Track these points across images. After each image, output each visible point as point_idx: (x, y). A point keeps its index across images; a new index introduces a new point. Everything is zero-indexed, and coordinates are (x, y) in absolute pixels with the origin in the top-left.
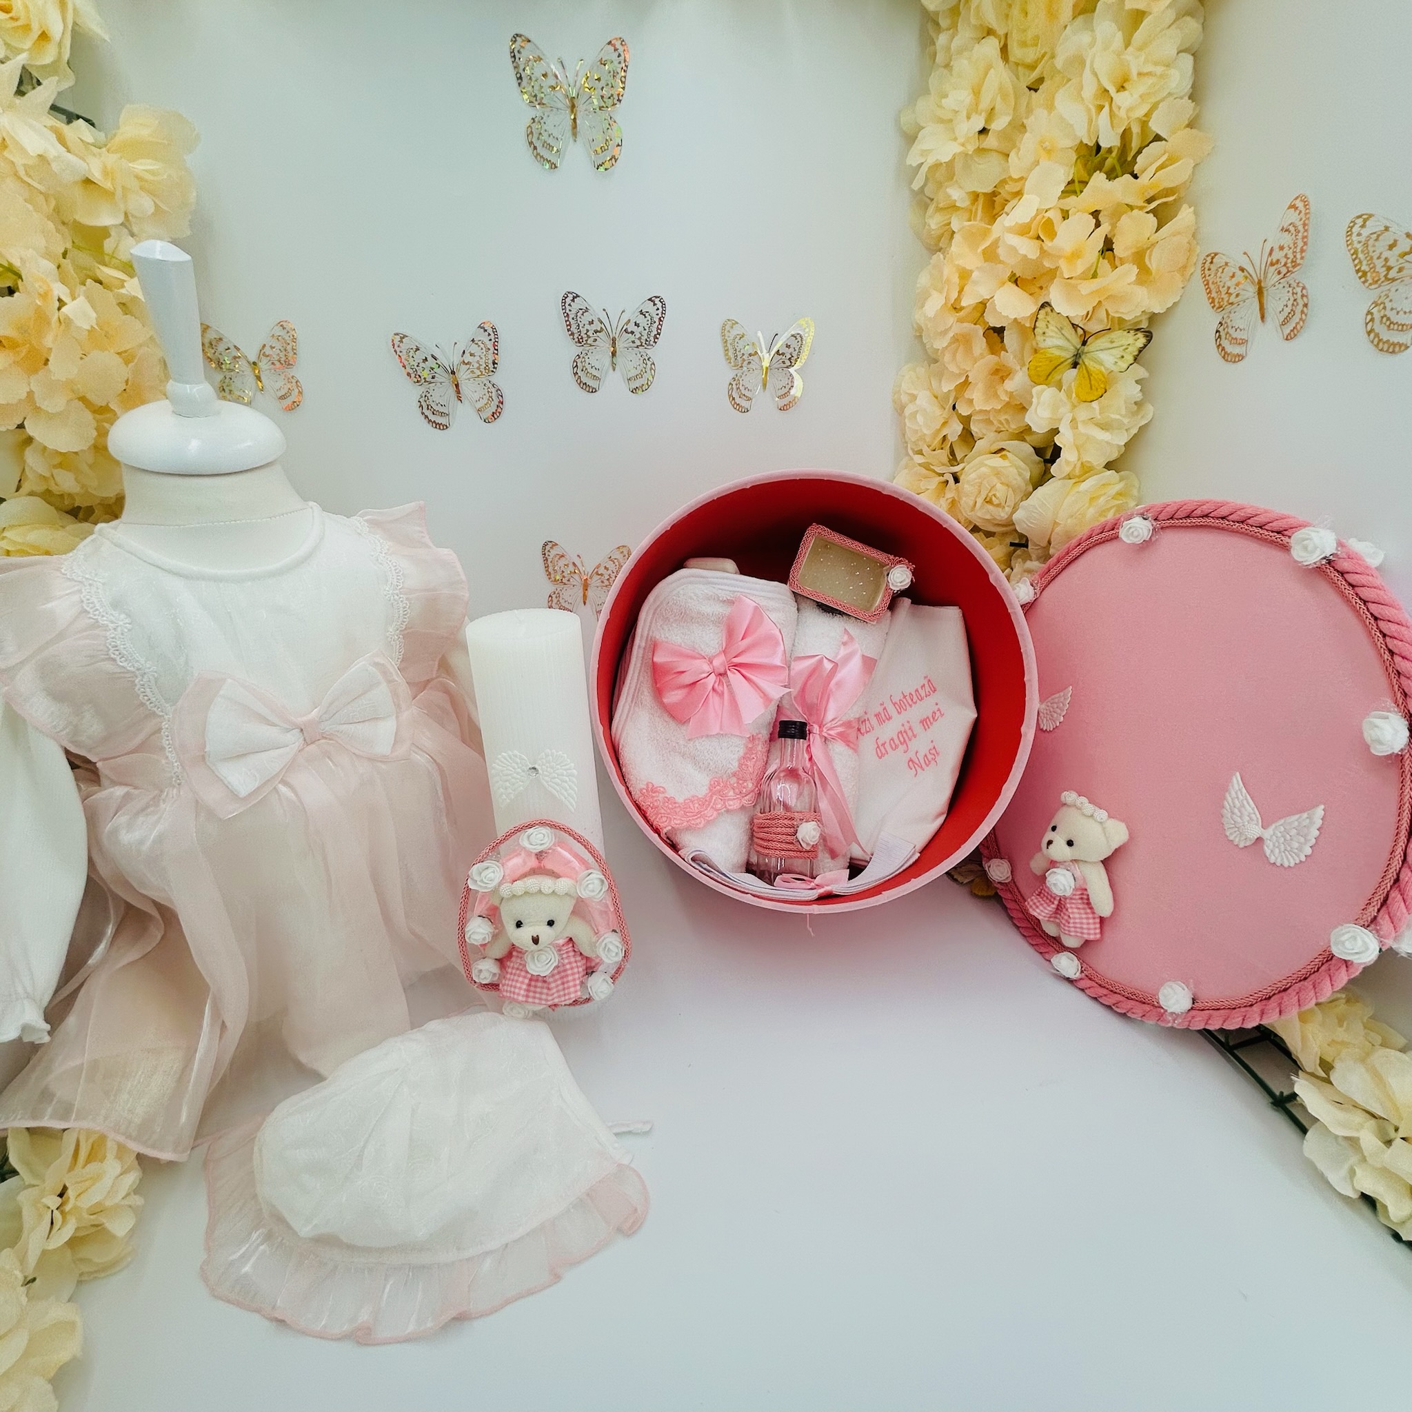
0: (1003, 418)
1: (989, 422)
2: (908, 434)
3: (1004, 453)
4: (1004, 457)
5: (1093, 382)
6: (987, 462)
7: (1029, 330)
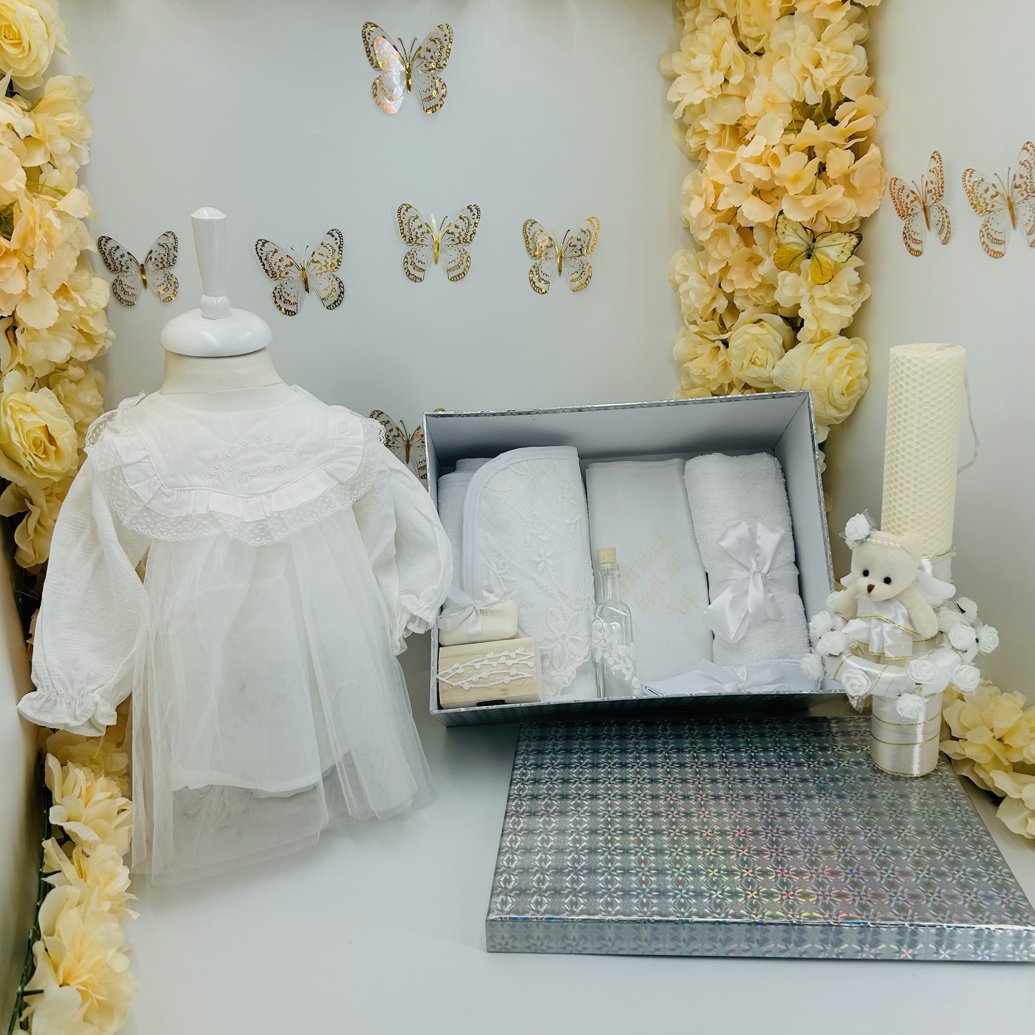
0: (759, 294)
1: (747, 297)
2: (683, 308)
3: (762, 323)
4: (762, 326)
5: (824, 270)
6: (749, 330)
7: (771, 230)
